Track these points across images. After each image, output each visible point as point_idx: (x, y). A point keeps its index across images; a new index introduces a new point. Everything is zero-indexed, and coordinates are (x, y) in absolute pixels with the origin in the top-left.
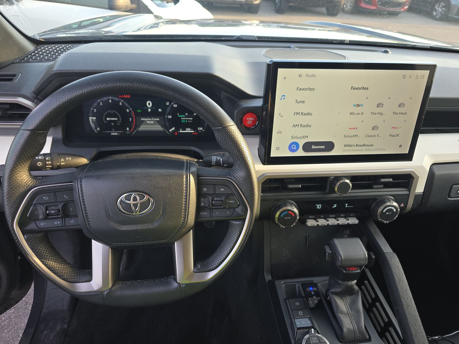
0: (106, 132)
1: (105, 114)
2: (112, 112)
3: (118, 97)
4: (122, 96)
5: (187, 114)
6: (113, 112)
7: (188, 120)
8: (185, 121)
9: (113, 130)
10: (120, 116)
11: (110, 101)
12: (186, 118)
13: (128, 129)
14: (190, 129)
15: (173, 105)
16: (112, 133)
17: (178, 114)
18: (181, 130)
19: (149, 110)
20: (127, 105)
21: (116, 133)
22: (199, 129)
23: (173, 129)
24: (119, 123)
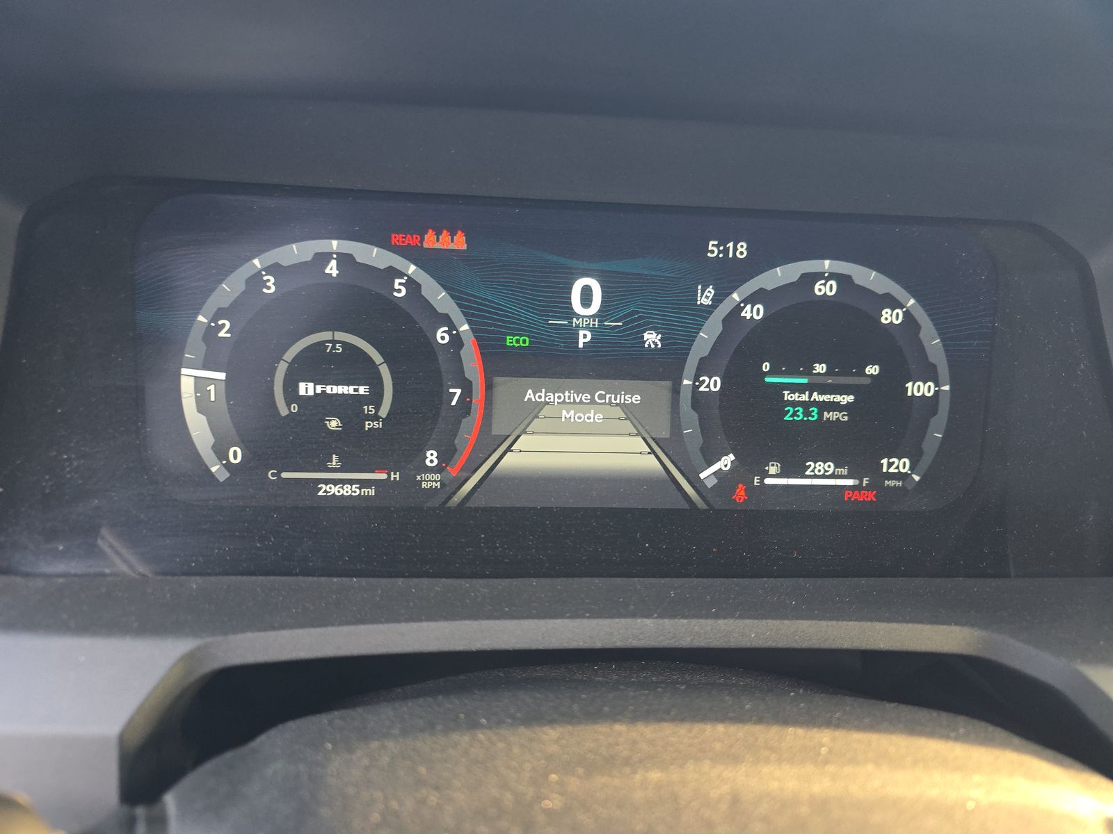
0: (285, 475)
1: (290, 355)
2: (334, 342)
3: (384, 244)
4: (412, 240)
5: (820, 368)
6: (345, 345)
7: (824, 407)
8: (807, 413)
9: (335, 462)
10: (385, 371)
11: (332, 269)
12: (815, 396)
13: (432, 458)
14: (830, 467)
15: (738, 309)
16: (327, 482)
17: (766, 367)
18: (773, 470)
19: (584, 338)
20: (439, 297)
21: (351, 482)
22: (890, 465)
23: (726, 462)
24: (376, 417)
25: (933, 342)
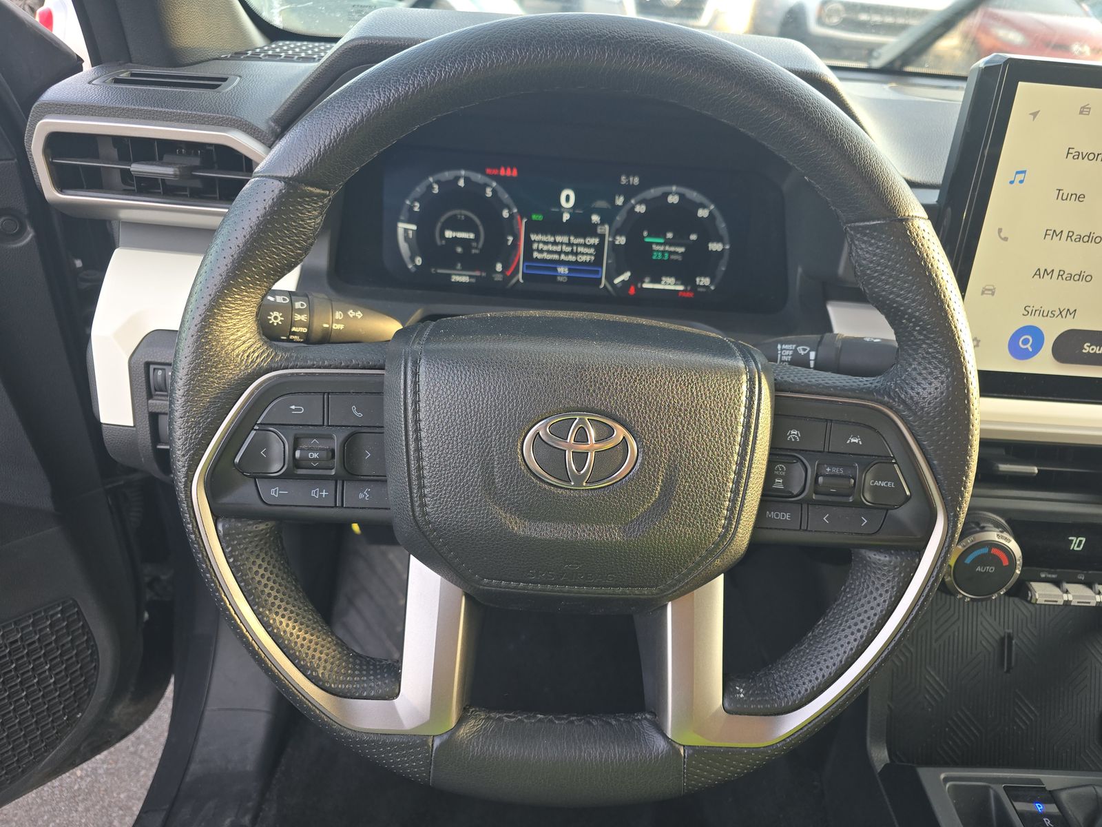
0: (439, 271)
1: (443, 219)
2: (461, 215)
3: (483, 173)
4: (495, 172)
5: (670, 235)
6: (466, 216)
7: (671, 253)
8: (663, 255)
9: (459, 266)
10: (481, 229)
11: (461, 183)
12: (667, 248)
13: (499, 267)
14: (672, 280)
15: (633, 207)
16: (456, 275)
17: (645, 234)
18: (647, 280)
19: (566, 217)
20: (505, 196)
21: (465, 275)
22: (700, 281)
23: (626, 276)
24: (476, 248)
25: (722, 225)
